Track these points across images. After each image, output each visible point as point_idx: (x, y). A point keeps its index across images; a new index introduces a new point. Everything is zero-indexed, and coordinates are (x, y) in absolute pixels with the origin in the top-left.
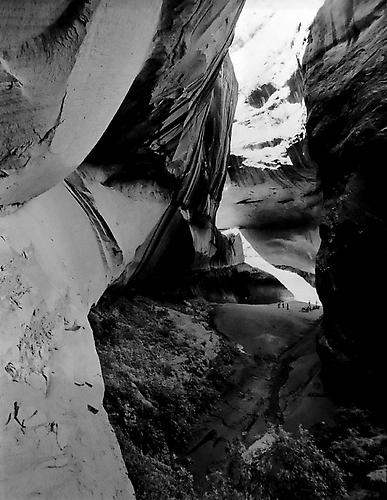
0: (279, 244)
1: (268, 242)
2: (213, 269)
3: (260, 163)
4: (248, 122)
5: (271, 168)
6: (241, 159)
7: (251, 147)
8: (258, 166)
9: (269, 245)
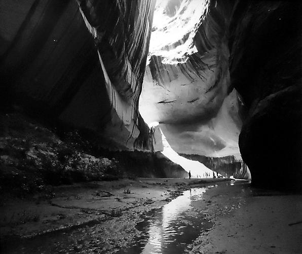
0: (189, 136)
1: (181, 134)
2: (136, 151)
3: (174, 60)
4: (165, 29)
5: (182, 62)
6: (160, 58)
7: (167, 48)
8: (173, 63)
9: (182, 137)
